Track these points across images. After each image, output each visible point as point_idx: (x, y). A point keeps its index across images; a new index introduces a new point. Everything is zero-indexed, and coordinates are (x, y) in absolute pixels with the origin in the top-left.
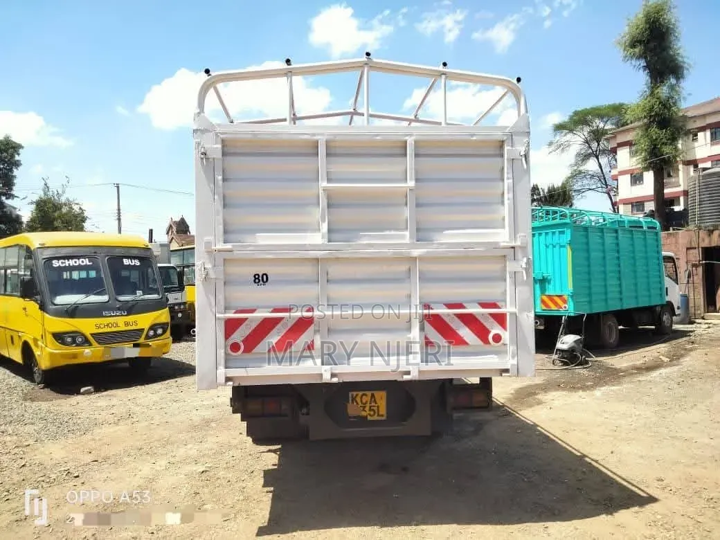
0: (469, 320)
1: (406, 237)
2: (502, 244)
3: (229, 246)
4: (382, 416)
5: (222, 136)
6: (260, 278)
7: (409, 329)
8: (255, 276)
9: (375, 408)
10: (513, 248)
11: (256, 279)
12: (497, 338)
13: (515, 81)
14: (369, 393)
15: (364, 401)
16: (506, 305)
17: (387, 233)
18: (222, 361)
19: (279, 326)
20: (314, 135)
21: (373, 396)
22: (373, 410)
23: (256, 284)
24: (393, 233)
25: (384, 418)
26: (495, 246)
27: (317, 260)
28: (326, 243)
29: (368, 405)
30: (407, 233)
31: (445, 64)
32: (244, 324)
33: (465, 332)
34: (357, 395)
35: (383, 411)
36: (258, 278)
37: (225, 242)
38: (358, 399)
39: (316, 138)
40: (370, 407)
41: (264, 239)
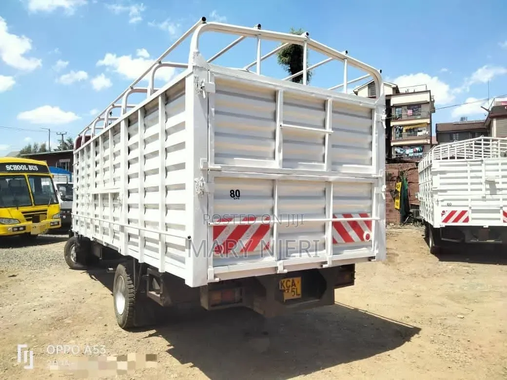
0: (354, 225)
1: (325, 167)
2: (373, 176)
3: (218, 167)
4: (299, 295)
5: (215, 75)
6: (235, 193)
7: (324, 231)
8: (231, 192)
9: (295, 290)
10: (377, 178)
11: (231, 194)
12: (368, 237)
13: (379, 71)
14: (291, 279)
15: (288, 285)
16: (371, 215)
17: (313, 163)
18: (211, 261)
19: (248, 231)
20: (276, 86)
21: (293, 281)
22: (293, 291)
23: (233, 198)
24: (316, 164)
25: (300, 296)
26: (368, 177)
27: (273, 181)
28: (281, 168)
29: (290, 288)
30: (325, 165)
31: (347, 52)
32: (224, 230)
33: (352, 233)
34: (284, 281)
35: (299, 291)
36: (233, 193)
37: (216, 163)
38: (285, 284)
39: (277, 88)
40: (292, 289)
41: (240, 163)
